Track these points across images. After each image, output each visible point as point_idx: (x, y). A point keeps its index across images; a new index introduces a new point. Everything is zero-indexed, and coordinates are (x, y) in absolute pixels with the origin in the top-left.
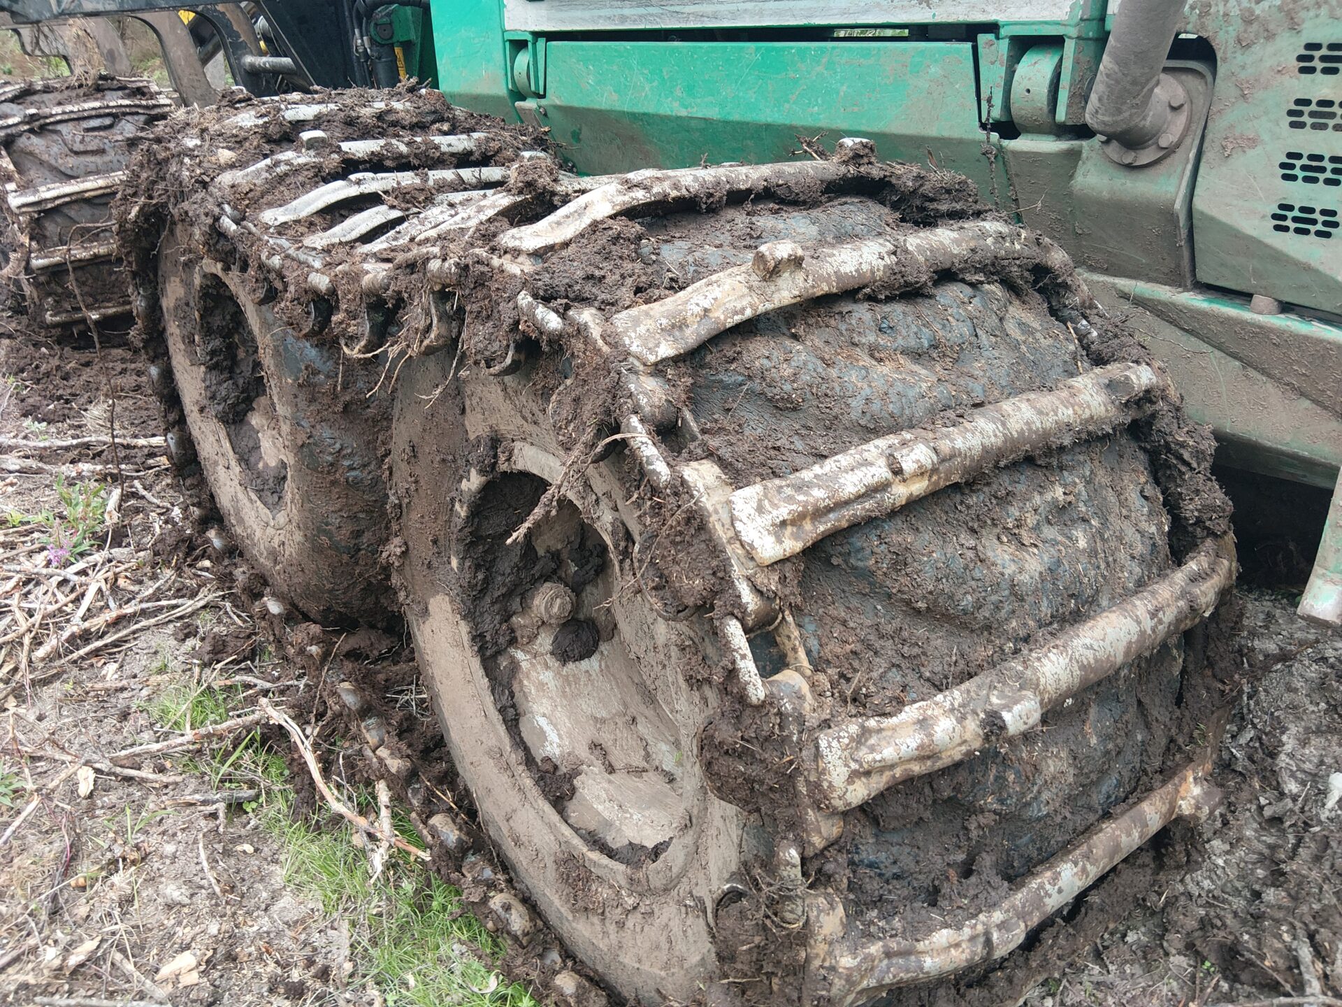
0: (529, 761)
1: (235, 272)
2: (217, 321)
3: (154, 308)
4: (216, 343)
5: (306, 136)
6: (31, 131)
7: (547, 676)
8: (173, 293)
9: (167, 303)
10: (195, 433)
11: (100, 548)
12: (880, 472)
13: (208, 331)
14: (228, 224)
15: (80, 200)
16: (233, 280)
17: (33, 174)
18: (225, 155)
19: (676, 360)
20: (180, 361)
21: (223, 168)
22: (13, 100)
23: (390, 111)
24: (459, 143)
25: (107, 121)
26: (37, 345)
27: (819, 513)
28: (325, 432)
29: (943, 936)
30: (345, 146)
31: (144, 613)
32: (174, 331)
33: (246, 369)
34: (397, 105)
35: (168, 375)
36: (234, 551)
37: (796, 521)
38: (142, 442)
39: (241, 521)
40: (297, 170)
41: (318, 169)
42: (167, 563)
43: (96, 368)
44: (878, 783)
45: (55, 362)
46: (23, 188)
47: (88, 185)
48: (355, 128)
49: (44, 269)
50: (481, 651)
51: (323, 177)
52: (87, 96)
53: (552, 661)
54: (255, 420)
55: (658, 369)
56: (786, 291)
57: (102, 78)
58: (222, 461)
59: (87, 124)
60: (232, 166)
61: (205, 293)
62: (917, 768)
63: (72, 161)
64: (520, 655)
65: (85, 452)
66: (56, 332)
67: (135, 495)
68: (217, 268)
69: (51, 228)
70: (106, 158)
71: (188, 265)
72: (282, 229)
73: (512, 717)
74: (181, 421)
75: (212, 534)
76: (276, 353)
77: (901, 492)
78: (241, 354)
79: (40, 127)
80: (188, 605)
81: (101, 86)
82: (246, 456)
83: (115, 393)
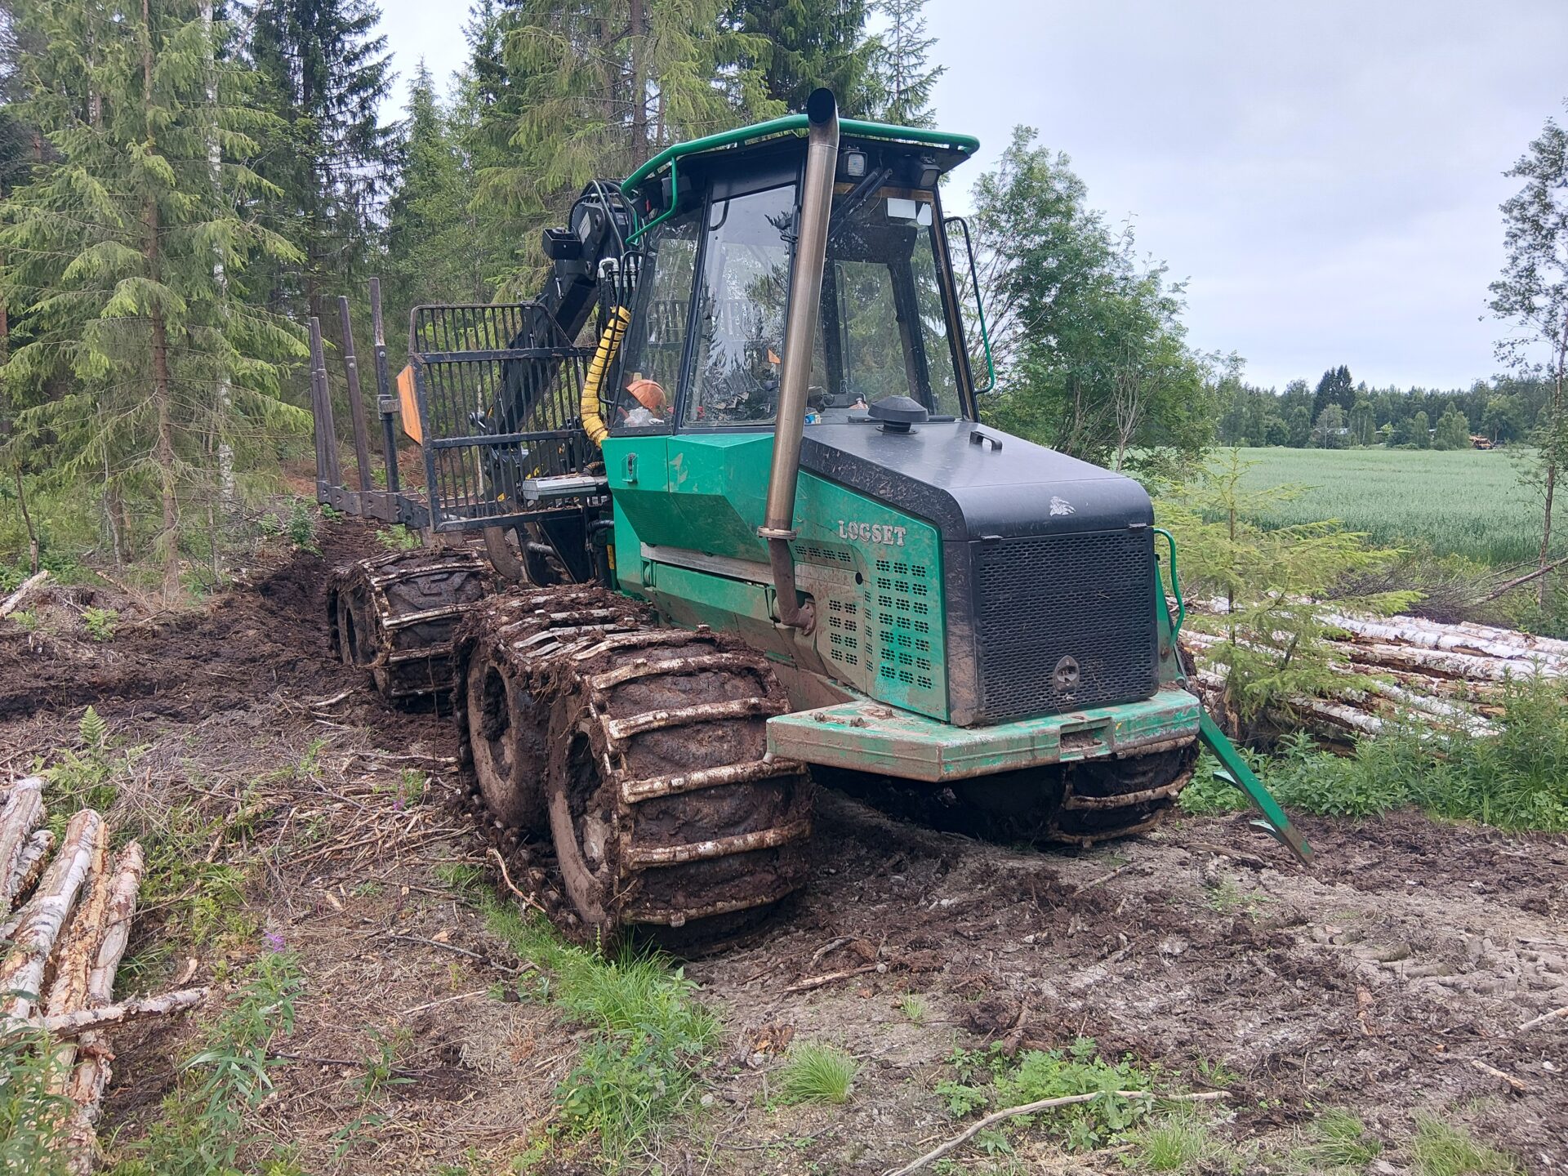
0: (584, 855)
1: (502, 666)
2: (493, 689)
3: (464, 682)
4: (491, 700)
5: (537, 612)
6: (401, 582)
7: (597, 827)
8: (475, 675)
9: (470, 681)
10: (474, 746)
11: (418, 804)
12: (651, 718)
13: (488, 694)
14: (501, 647)
15: (424, 622)
16: (501, 669)
17: (398, 607)
18: (505, 619)
19: (606, 689)
20: (472, 709)
21: (502, 625)
22: (392, 564)
23: (578, 598)
24: (602, 613)
25: (445, 576)
26: (384, 709)
27: (632, 728)
28: (529, 733)
29: (660, 850)
30: (552, 615)
31: (436, 834)
32: (471, 693)
33: (503, 714)
34: (581, 595)
35: (465, 717)
36: (483, 806)
37: (625, 729)
38: (443, 759)
39: (490, 790)
40: (531, 626)
41: (540, 624)
42: (450, 813)
43: (417, 724)
44: (639, 798)
45: (395, 719)
46: (390, 617)
47: (430, 614)
48: (560, 606)
49: (396, 662)
50: (572, 813)
51: (541, 628)
52: (435, 561)
53: (600, 821)
54: (504, 740)
55: (600, 691)
56: (641, 672)
57: (445, 549)
58: (485, 761)
59: (432, 578)
60: (506, 624)
61: (489, 676)
62: (650, 795)
63: (422, 600)
64: (588, 818)
65: (412, 762)
66: (396, 701)
67: (437, 783)
68: (495, 664)
69: (404, 639)
70: (442, 598)
71: (484, 663)
72: (520, 650)
73: (581, 841)
74: (468, 741)
75: (475, 797)
76: (514, 699)
77: (656, 724)
78: (502, 706)
79: (406, 579)
80: (458, 832)
81: (442, 556)
82: (497, 757)
83: (428, 737)
